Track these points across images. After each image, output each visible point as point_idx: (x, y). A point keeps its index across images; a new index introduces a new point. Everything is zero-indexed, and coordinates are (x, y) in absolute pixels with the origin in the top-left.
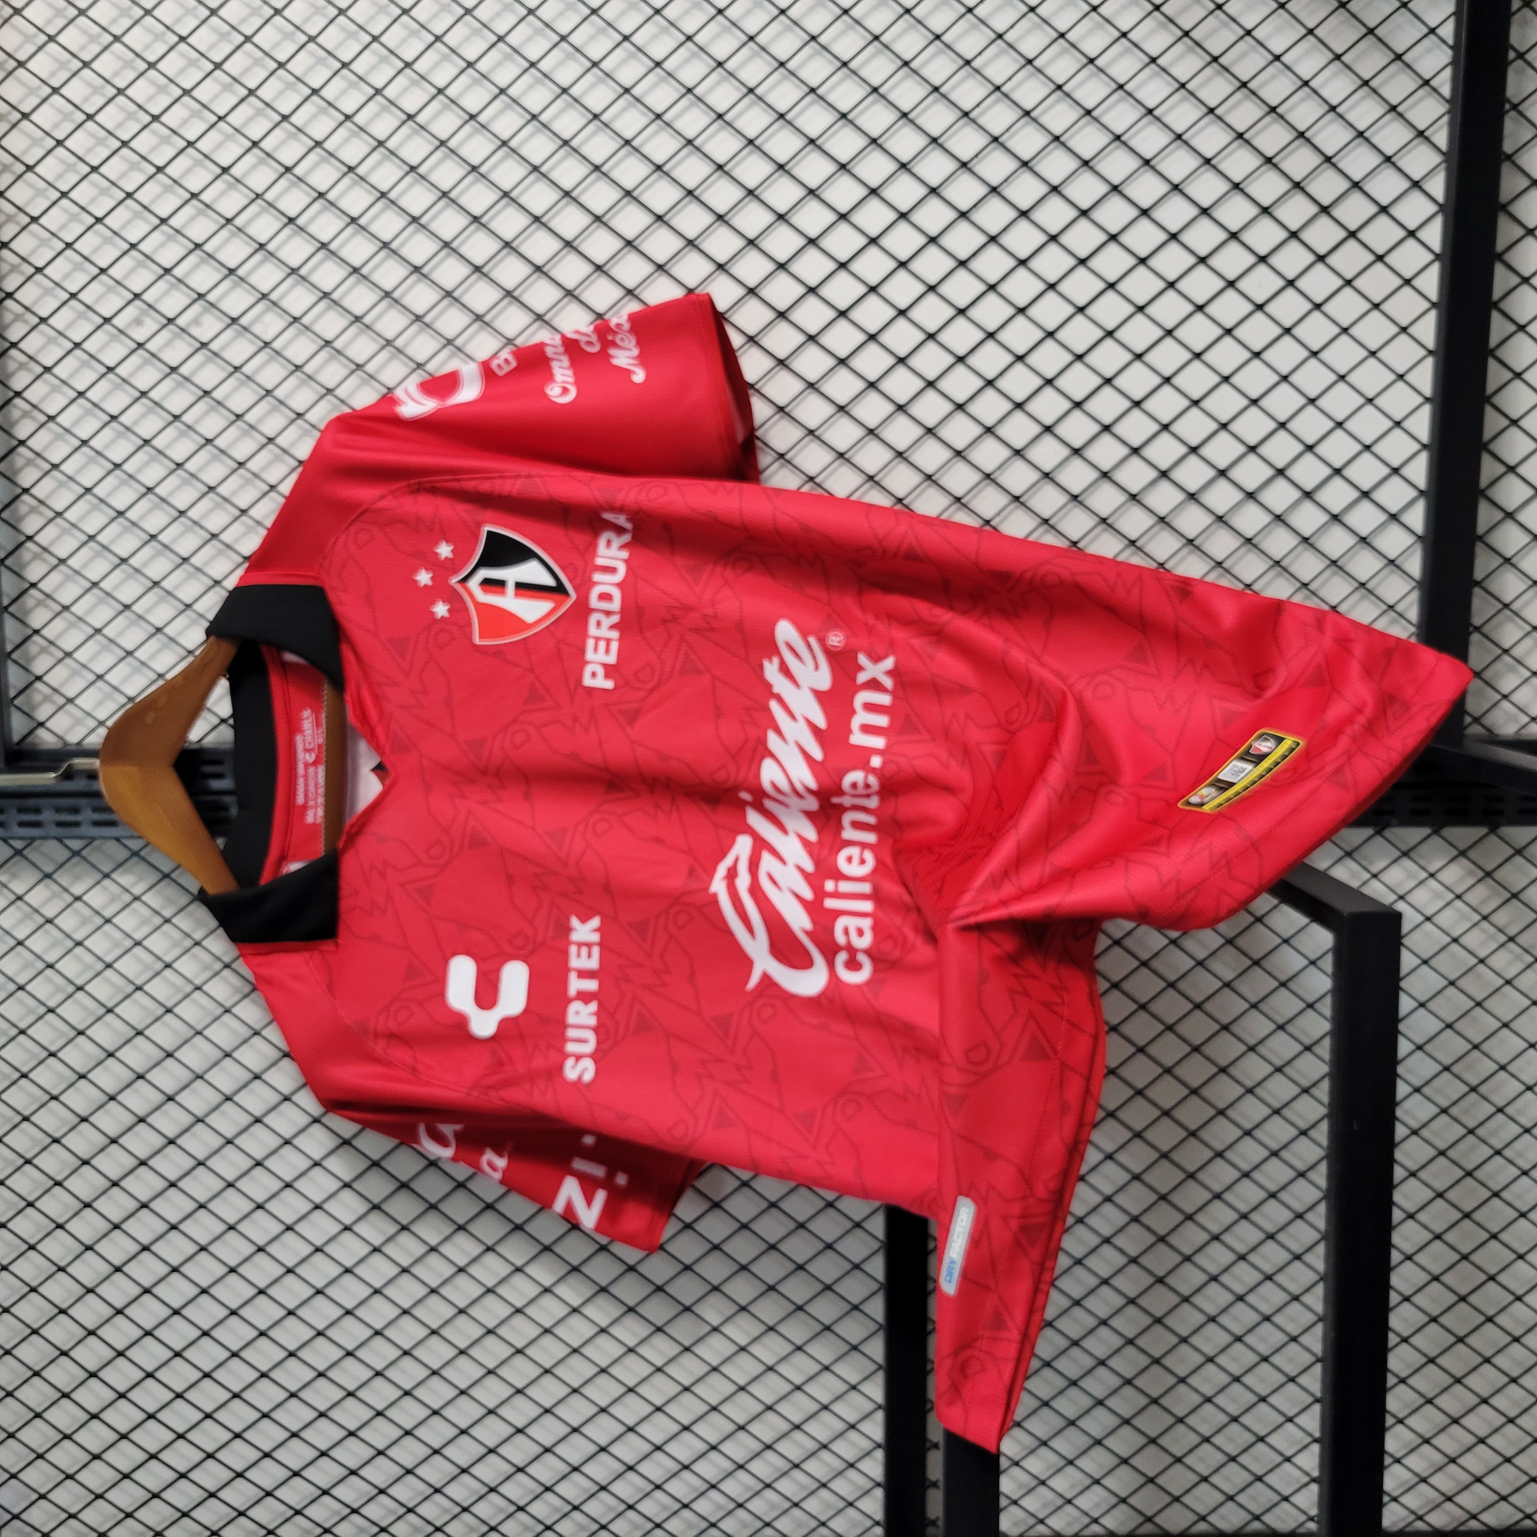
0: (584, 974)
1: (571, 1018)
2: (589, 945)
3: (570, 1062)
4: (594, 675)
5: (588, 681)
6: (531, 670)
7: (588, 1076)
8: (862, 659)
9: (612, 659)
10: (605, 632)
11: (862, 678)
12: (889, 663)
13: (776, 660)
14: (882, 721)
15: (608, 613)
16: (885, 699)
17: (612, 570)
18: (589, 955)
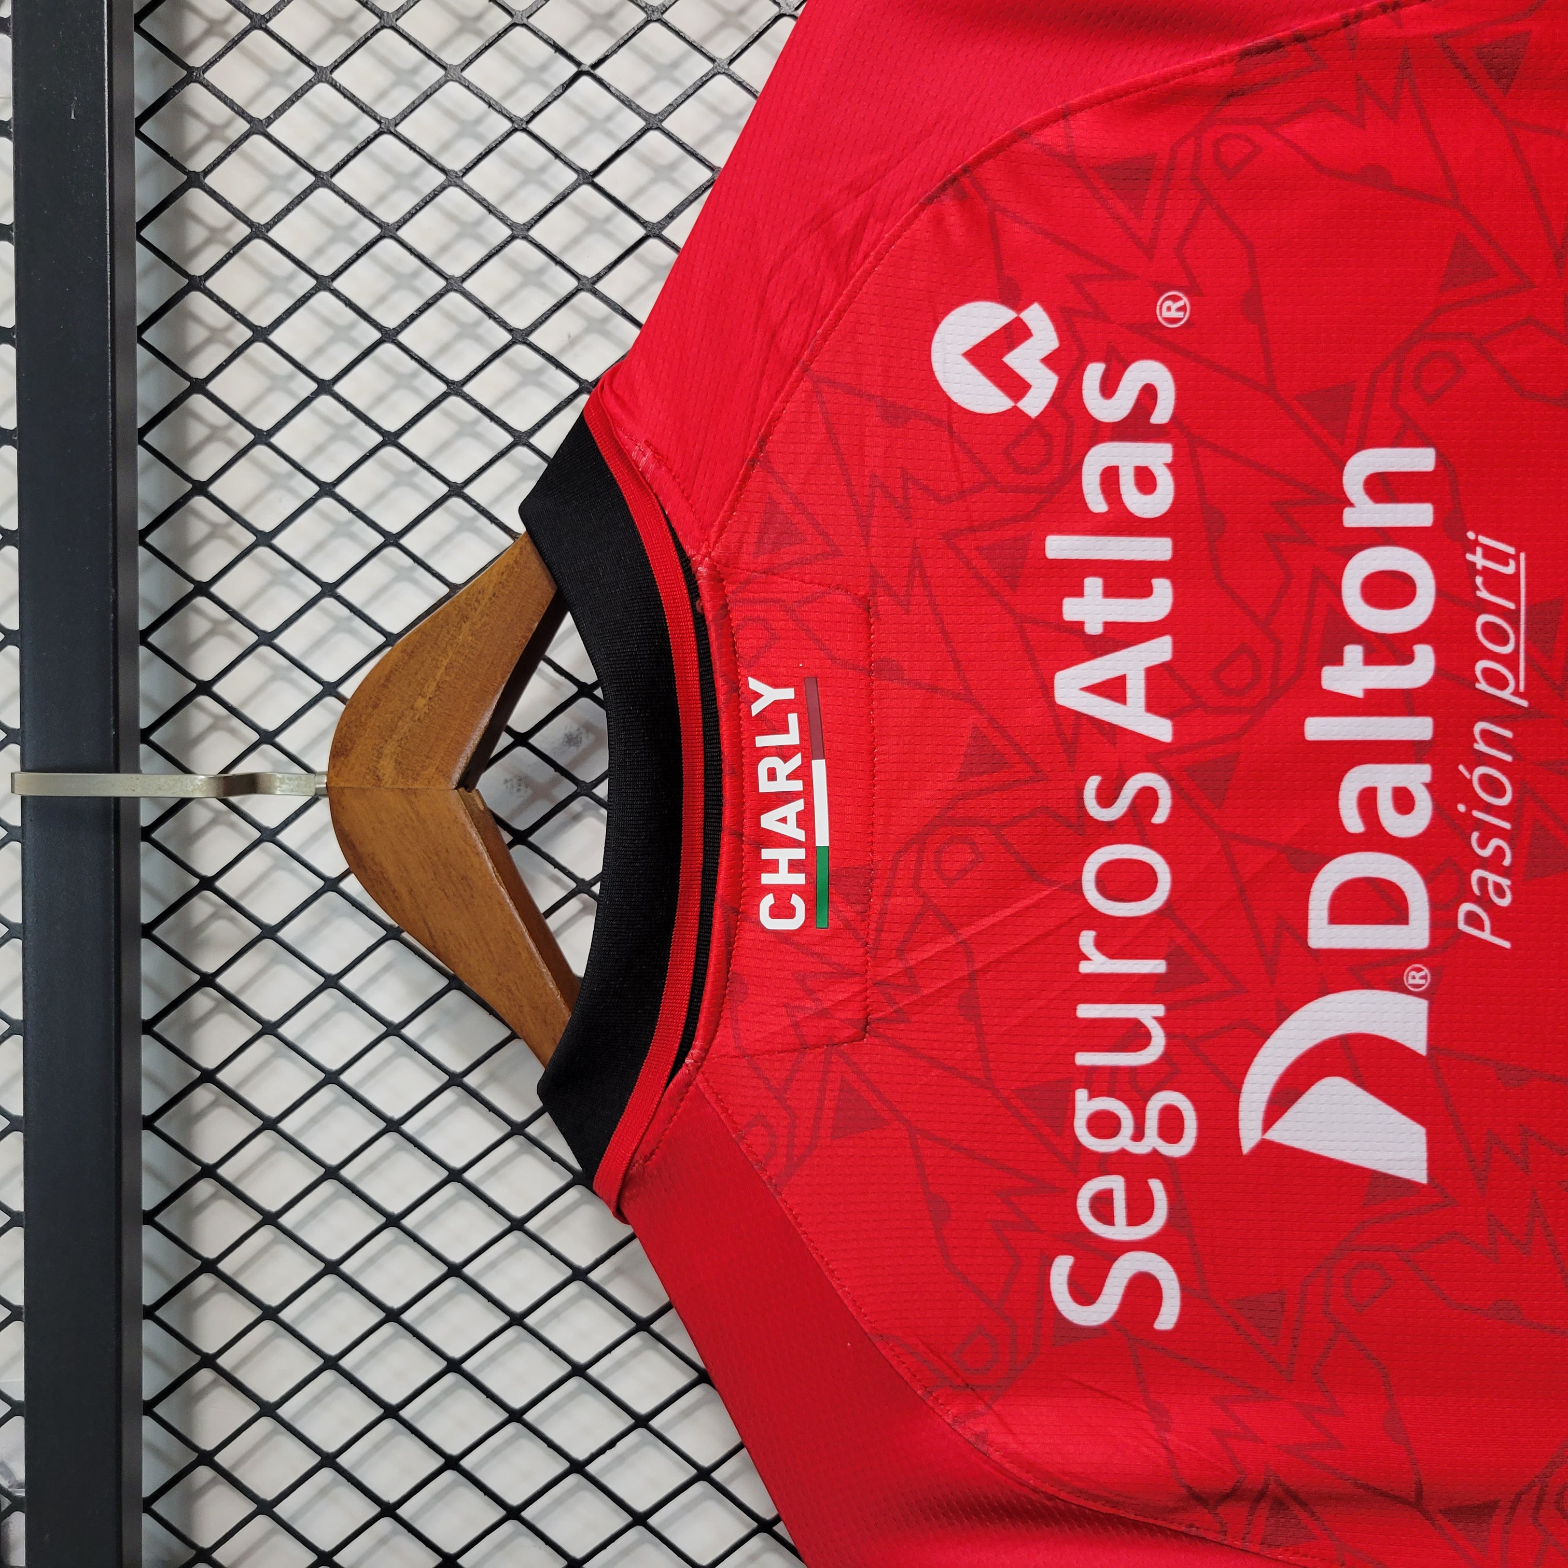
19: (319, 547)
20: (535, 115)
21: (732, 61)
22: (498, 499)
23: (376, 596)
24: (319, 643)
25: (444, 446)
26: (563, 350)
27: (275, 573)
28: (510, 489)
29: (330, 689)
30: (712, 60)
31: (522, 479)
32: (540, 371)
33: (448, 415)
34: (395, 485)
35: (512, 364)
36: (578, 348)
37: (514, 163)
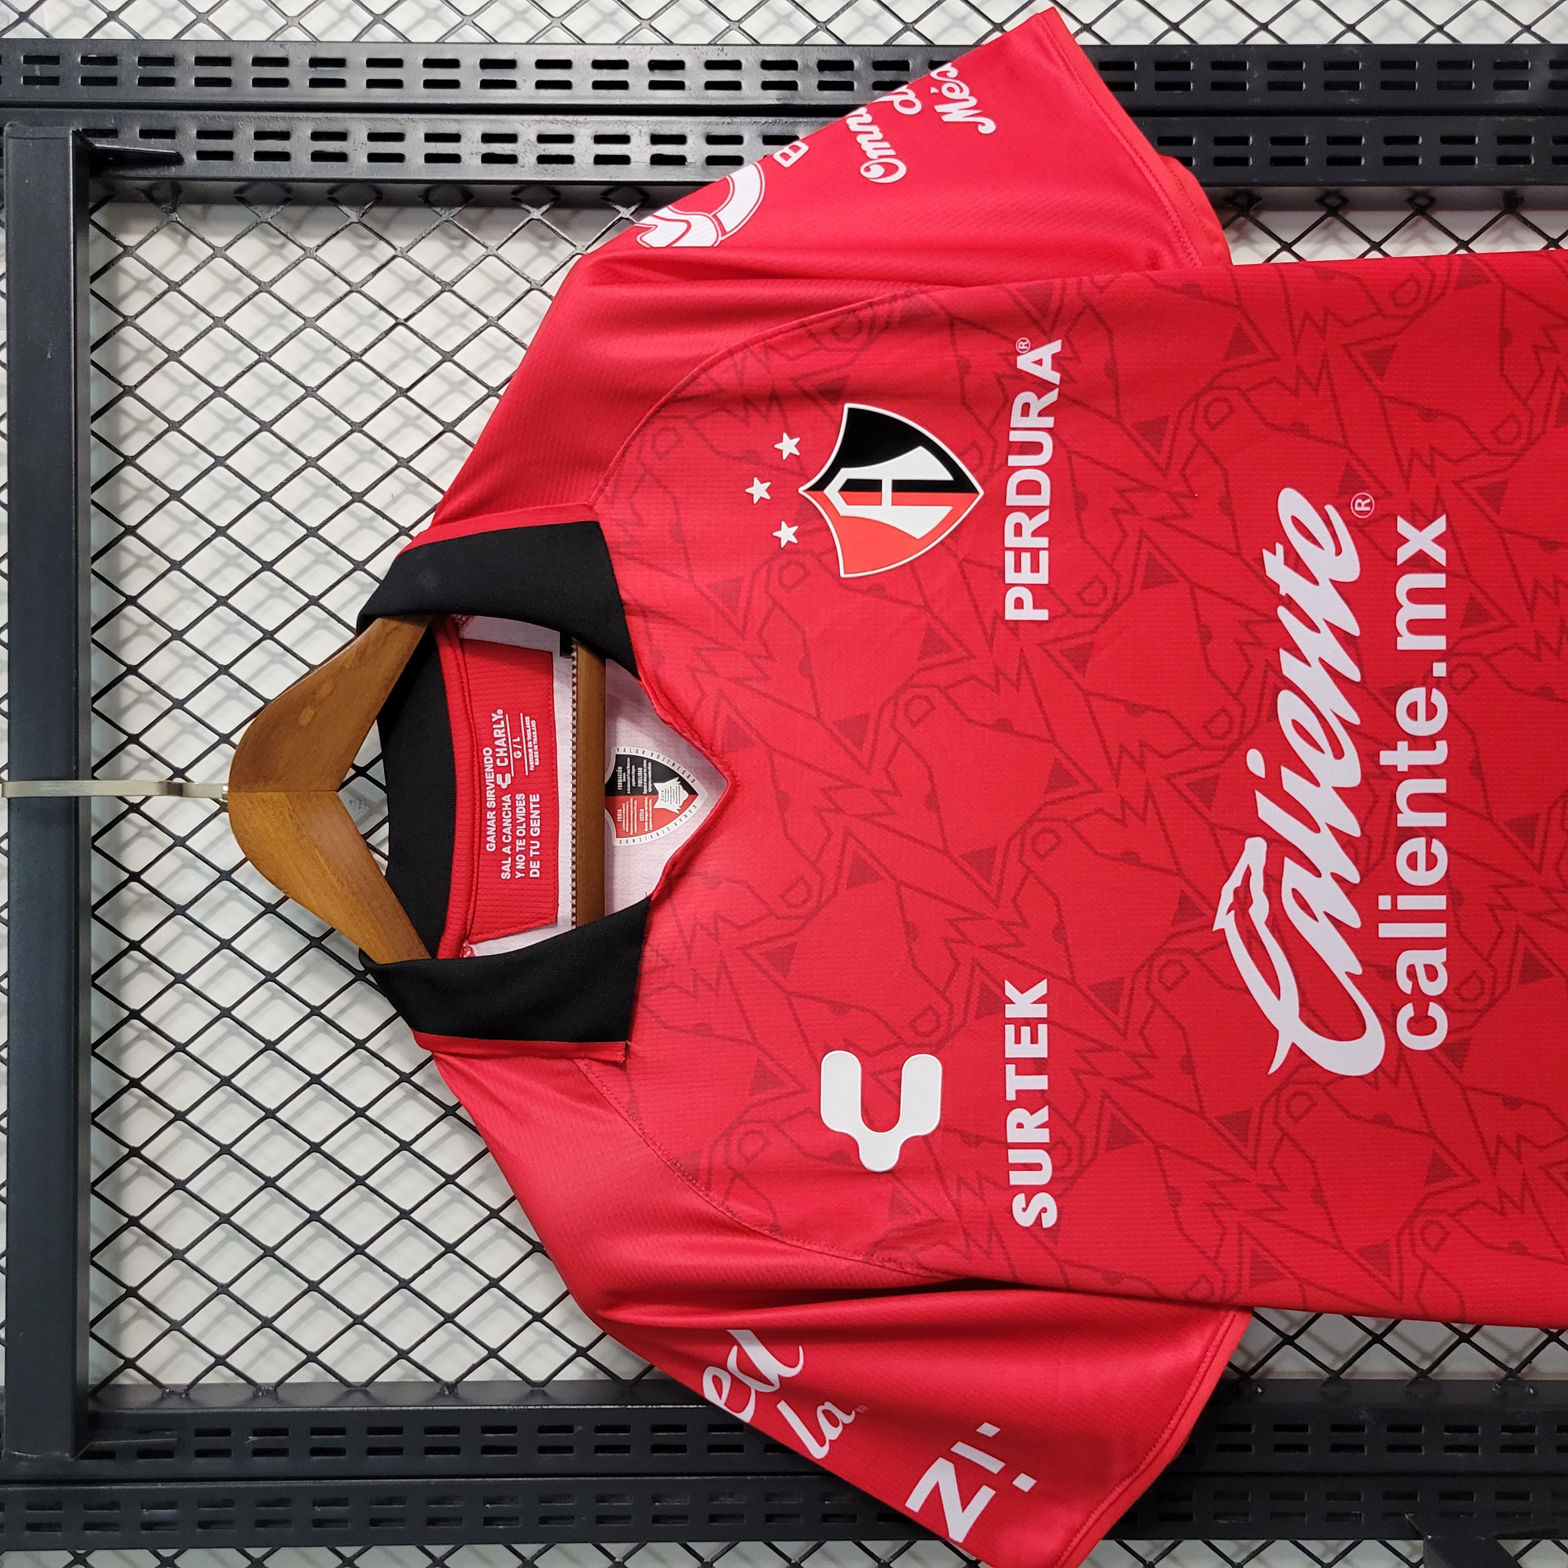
0: (1026, 1066)
1: (1013, 1135)
2: (1032, 1023)
3: (1019, 1201)
4: (1019, 604)
5: (1011, 614)
6: (927, 607)
7: (1049, 1220)
8: (1403, 527)
9: (1042, 577)
10: (1027, 541)
11: (1404, 554)
12: (1439, 526)
13: (1279, 548)
14: (1438, 611)
15: (1032, 511)
16: (1438, 581)
17: (1035, 448)
18: (1034, 1040)
19: (216, 640)
20: (366, 350)
21: (499, 318)
22: (343, 606)
23: (257, 674)
24: (216, 707)
25: (304, 571)
26: (388, 505)
27: (184, 658)
28: (352, 599)
29: (225, 739)
30: (486, 317)
31: (360, 593)
32: (372, 519)
33: (309, 549)
34: (270, 597)
35: (353, 515)
36: (398, 503)
37: (353, 379)
